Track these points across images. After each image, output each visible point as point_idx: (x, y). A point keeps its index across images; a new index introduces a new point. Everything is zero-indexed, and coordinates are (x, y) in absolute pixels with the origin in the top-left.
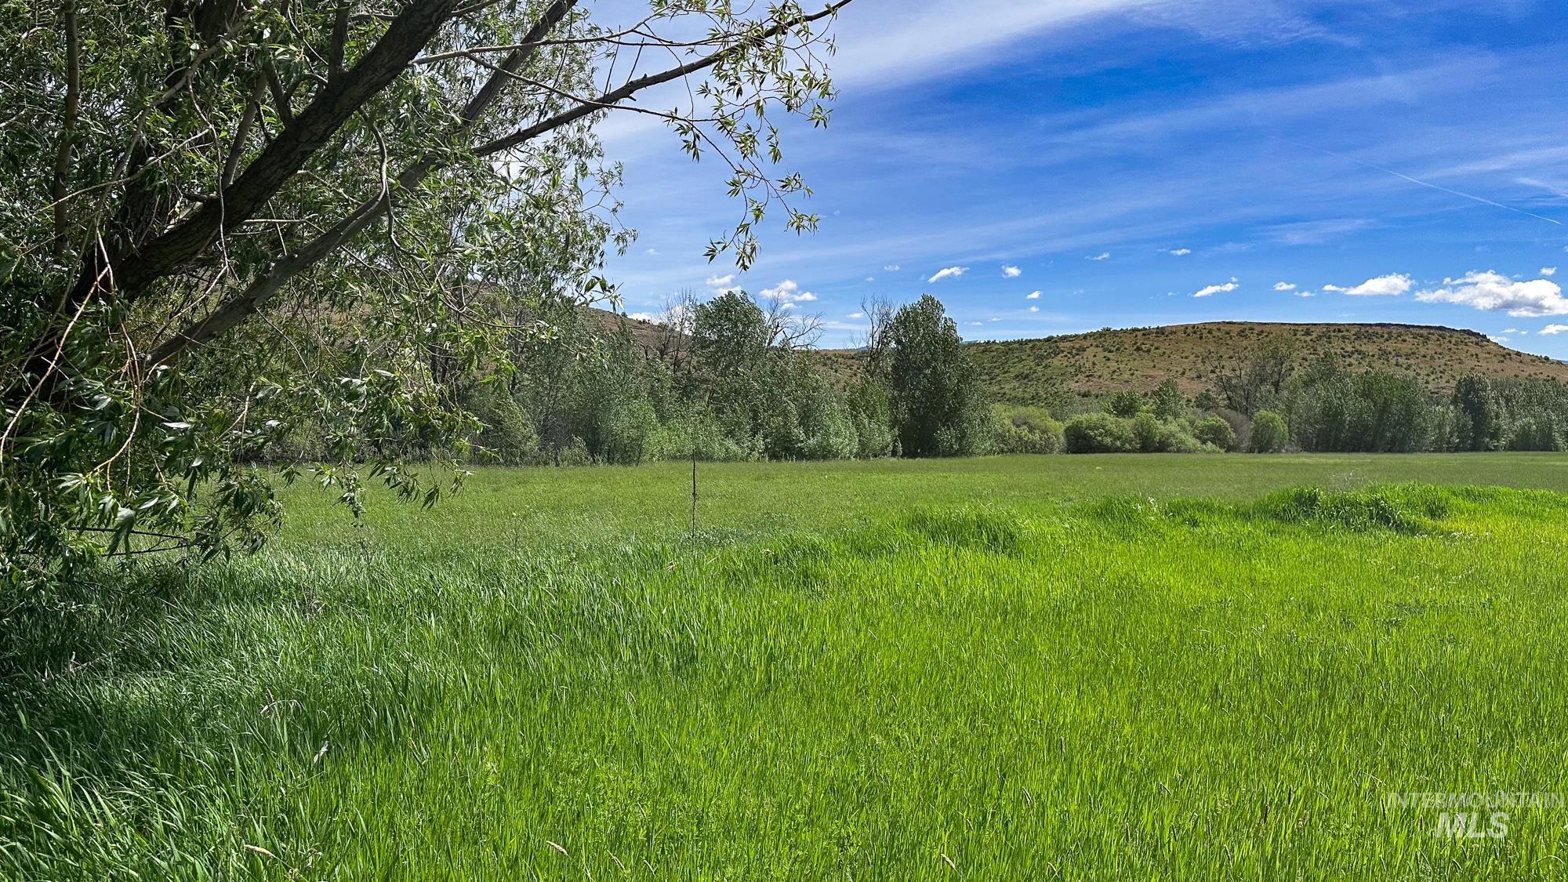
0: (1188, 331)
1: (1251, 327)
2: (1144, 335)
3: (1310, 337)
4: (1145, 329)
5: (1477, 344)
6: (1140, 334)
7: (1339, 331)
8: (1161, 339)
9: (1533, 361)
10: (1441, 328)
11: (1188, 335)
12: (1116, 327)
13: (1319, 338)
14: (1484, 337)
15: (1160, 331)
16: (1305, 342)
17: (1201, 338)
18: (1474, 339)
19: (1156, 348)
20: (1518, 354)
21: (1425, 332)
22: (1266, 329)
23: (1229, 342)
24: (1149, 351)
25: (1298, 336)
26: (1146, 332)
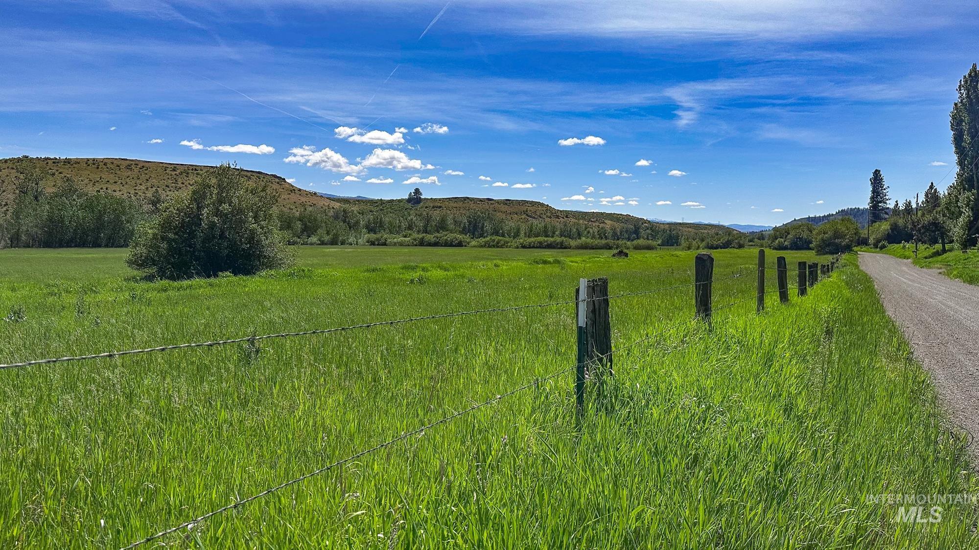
0: (89, 162)
1: (136, 163)
2: (54, 163)
3: (175, 172)
4: (56, 159)
5: (278, 183)
6: (50, 162)
7: (196, 170)
8: (66, 166)
9: (307, 194)
10: (259, 173)
11: (89, 165)
12: (33, 155)
13: (181, 173)
14: (284, 179)
15: (67, 161)
16: (171, 175)
17: (98, 168)
18: (277, 180)
19: (60, 173)
20: (300, 190)
21: (249, 174)
22: (147, 165)
23: (118, 172)
24: (54, 174)
25: (167, 171)
26: (55, 161)
